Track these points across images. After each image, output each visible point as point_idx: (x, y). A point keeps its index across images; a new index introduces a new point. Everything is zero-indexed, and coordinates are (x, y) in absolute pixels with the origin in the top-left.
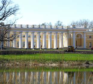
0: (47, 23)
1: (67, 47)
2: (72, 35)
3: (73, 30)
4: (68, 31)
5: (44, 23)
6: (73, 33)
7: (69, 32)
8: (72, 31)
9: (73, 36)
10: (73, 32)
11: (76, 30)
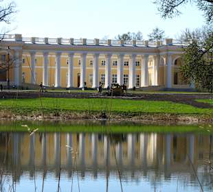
0: (134, 34)
1: (156, 85)
2: (165, 59)
3: (168, 50)
4: (159, 51)
5: (126, 33)
6: (167, 56)
7: (161, 54)
8: (164, 53)
9: (167, 64)
10: (167, 54)
11: (175, 51)
